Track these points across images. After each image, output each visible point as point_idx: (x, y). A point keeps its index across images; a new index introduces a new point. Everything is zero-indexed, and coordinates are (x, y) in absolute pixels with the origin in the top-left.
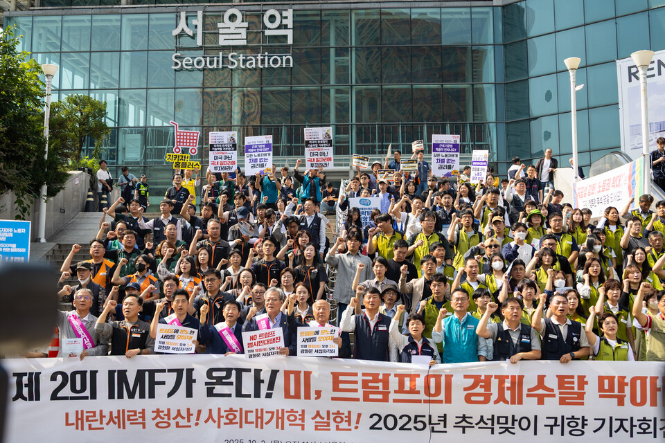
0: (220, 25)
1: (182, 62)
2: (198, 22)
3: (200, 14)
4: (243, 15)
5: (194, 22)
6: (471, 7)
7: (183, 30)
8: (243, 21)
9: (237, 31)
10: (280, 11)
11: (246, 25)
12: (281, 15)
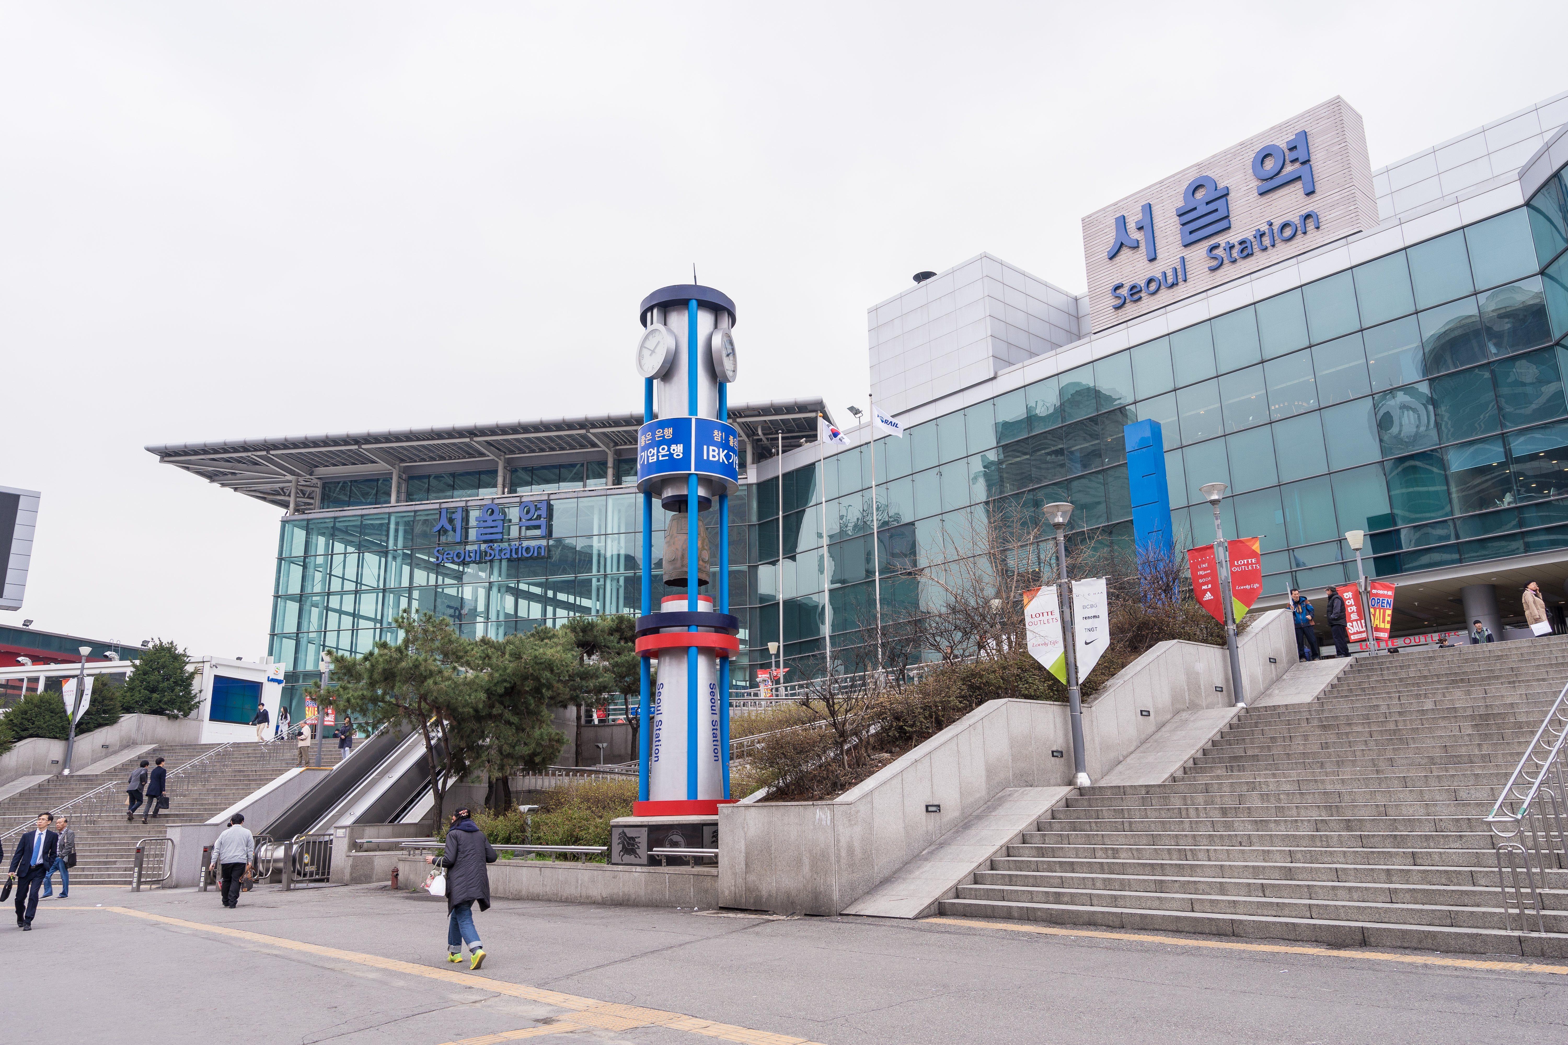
2: (458, 518)
3: (459, 510)
5: (454, 516)
8: (499, 514)
9: (493, 524)
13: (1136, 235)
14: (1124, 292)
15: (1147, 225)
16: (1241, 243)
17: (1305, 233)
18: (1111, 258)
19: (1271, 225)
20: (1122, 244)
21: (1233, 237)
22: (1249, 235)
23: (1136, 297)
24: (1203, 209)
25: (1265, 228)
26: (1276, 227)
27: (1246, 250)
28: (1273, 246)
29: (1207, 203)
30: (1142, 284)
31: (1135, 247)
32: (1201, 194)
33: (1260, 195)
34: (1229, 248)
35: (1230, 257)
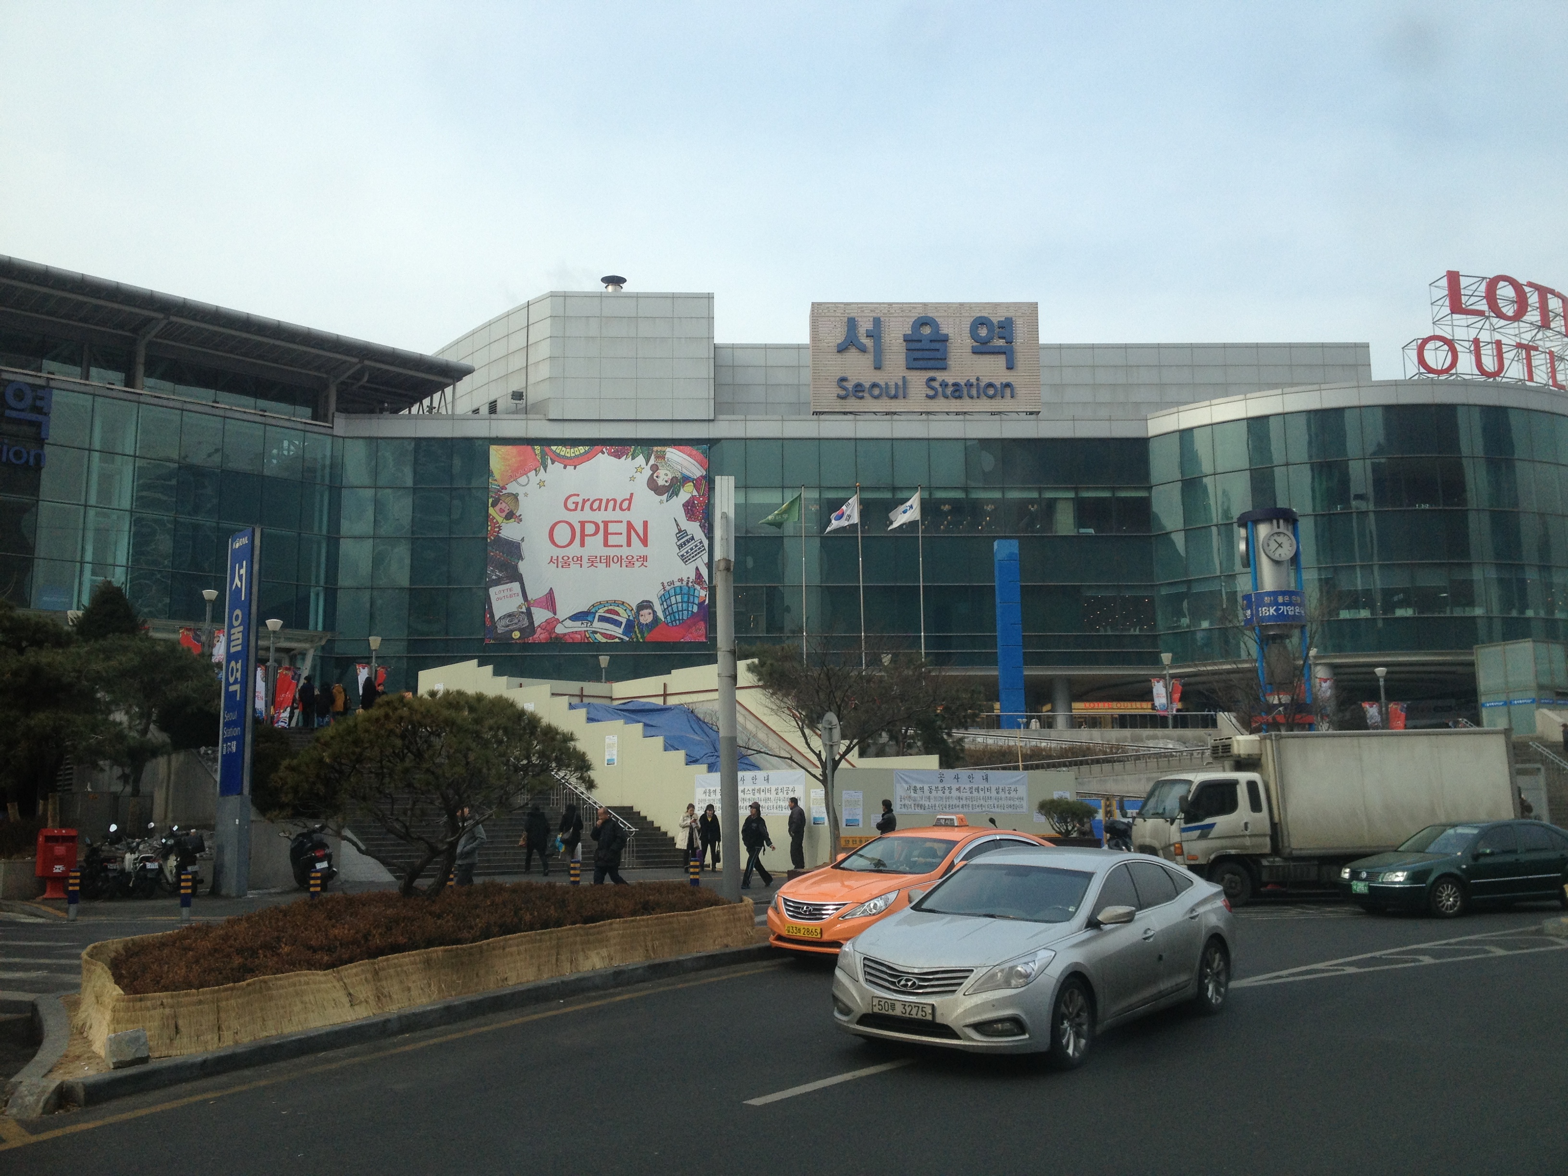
13: (868, 343)
14: (850, 385)
15: (876, 336)
16: (955, 385)
17: (1003, 397)
18: (839, 352)
19: (978, 379)
20: (851, 343)
21: (948, 377)
22: (961, 381)
23: (861, 394)
24: (925, 345)
25: (973, 380)
26: (982, 384)
27: (957, 391)
28: (978, 398)
29: (931, 341)
30: (867, 385)
31: (863, 350)
32: (927, 331)
33: (973, 353)
34: (944, 385)
35: (943, 392)
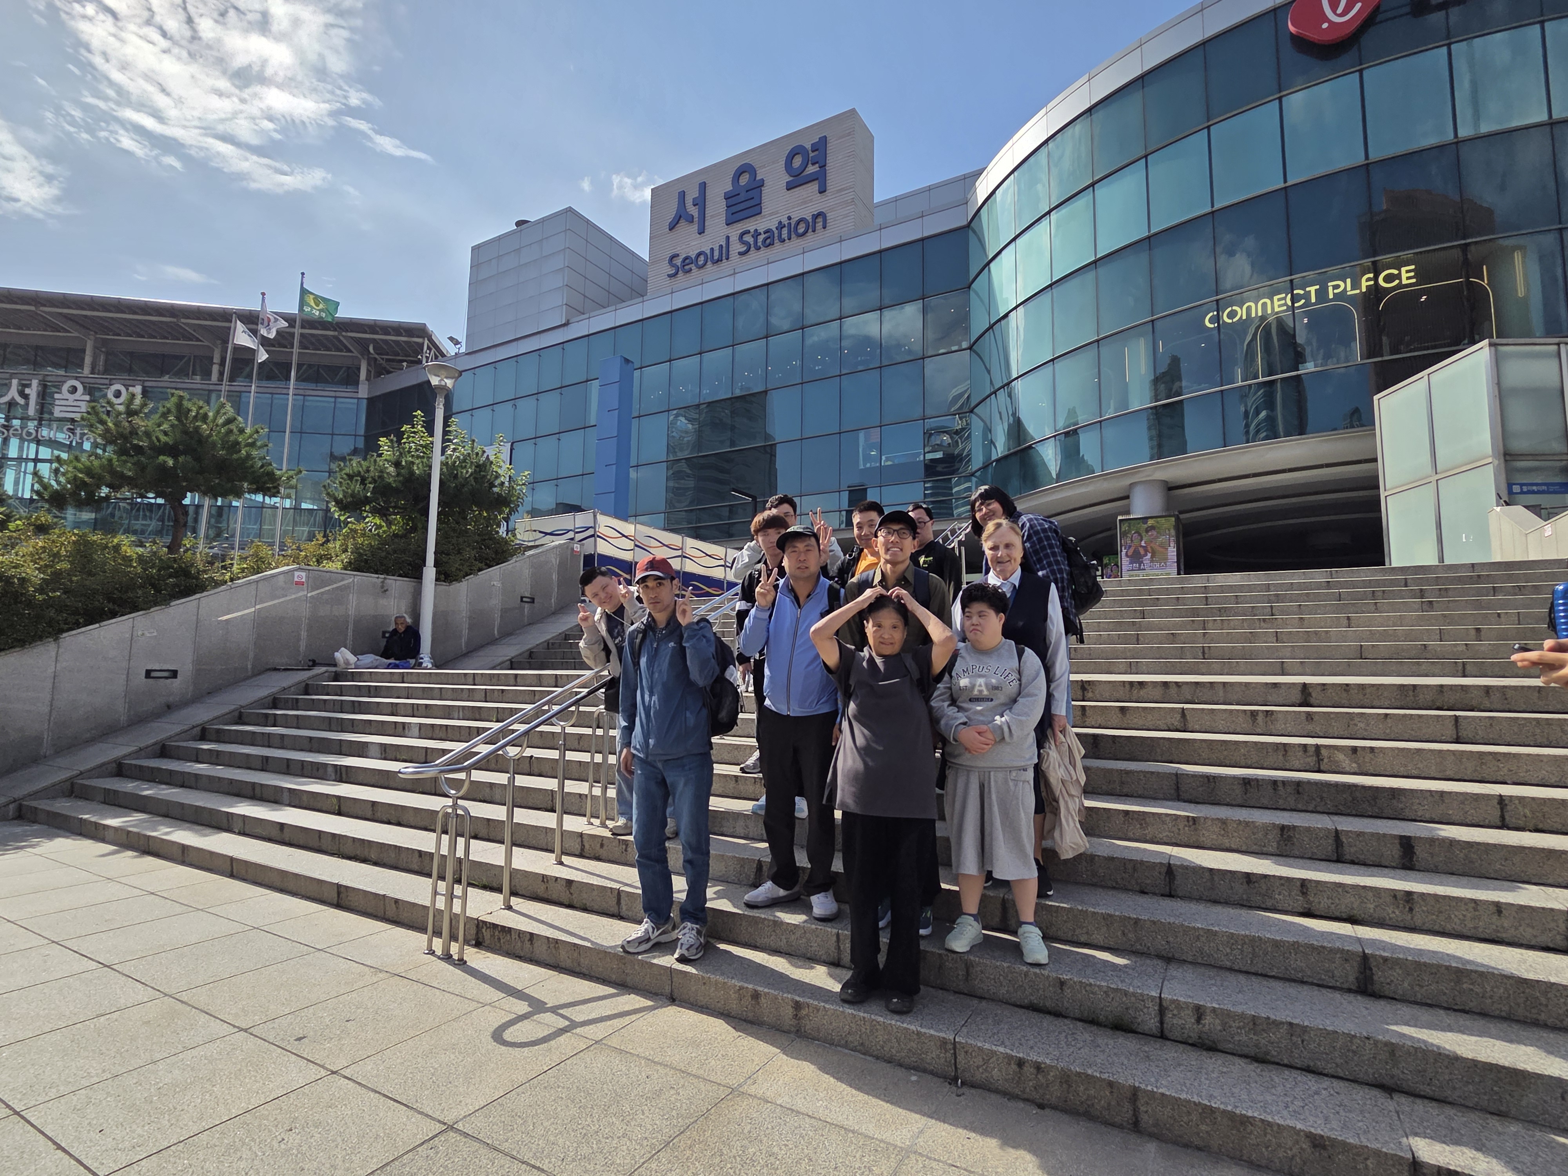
0: (56, 396)
1: (8, 430)
2: (33, 392)
3: (35, 383)
4: (85, 387)
5: (27, 391)
6: (336, 397)
7: (13, 398)
8: (83, 394)
9: (75, 403)
10: (127, 387)
11: (87, 398)
12: (127, 389)
13: (694, 211)
14: (678, 262)
15: (701, 202)
16: (766, 232)
17: (814, 231)
18: (671, 229)
19: (790, 218)
20: (680, 217)
21: (761, 224)
22: (773, 226)
23: (687, 267)
24: (742, 197)
25: (785, 221)
26: (793, 222)
27: (770, 239)
28: (789, 239)
29: (748, 190)
30: (693, 257)
31: (691, 220)
32: (744, 180)
33: (788, 190)
34: (757, 234)
35: (756, 242)
